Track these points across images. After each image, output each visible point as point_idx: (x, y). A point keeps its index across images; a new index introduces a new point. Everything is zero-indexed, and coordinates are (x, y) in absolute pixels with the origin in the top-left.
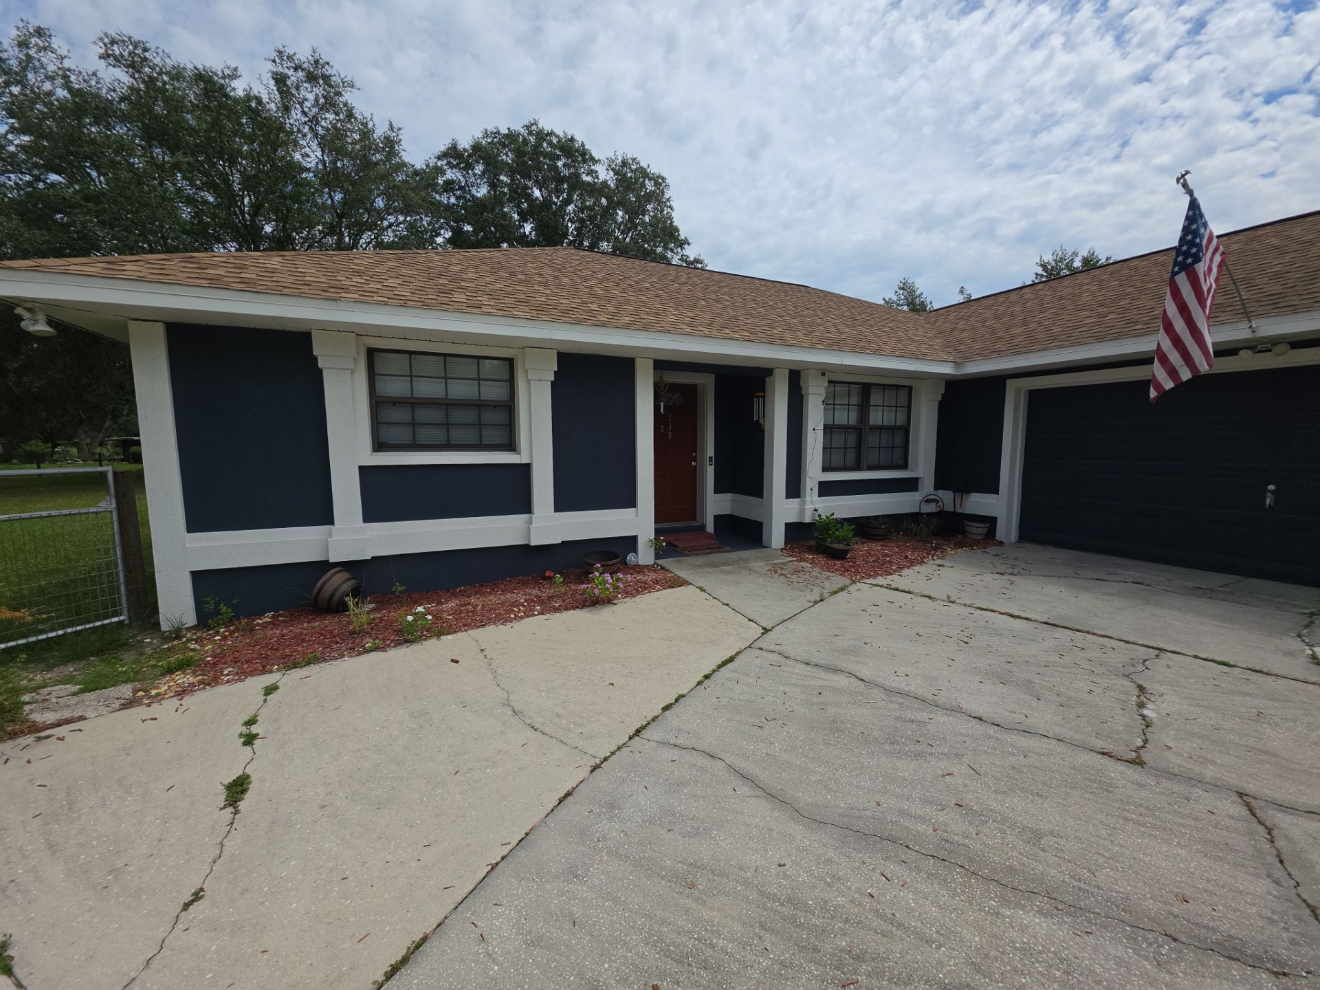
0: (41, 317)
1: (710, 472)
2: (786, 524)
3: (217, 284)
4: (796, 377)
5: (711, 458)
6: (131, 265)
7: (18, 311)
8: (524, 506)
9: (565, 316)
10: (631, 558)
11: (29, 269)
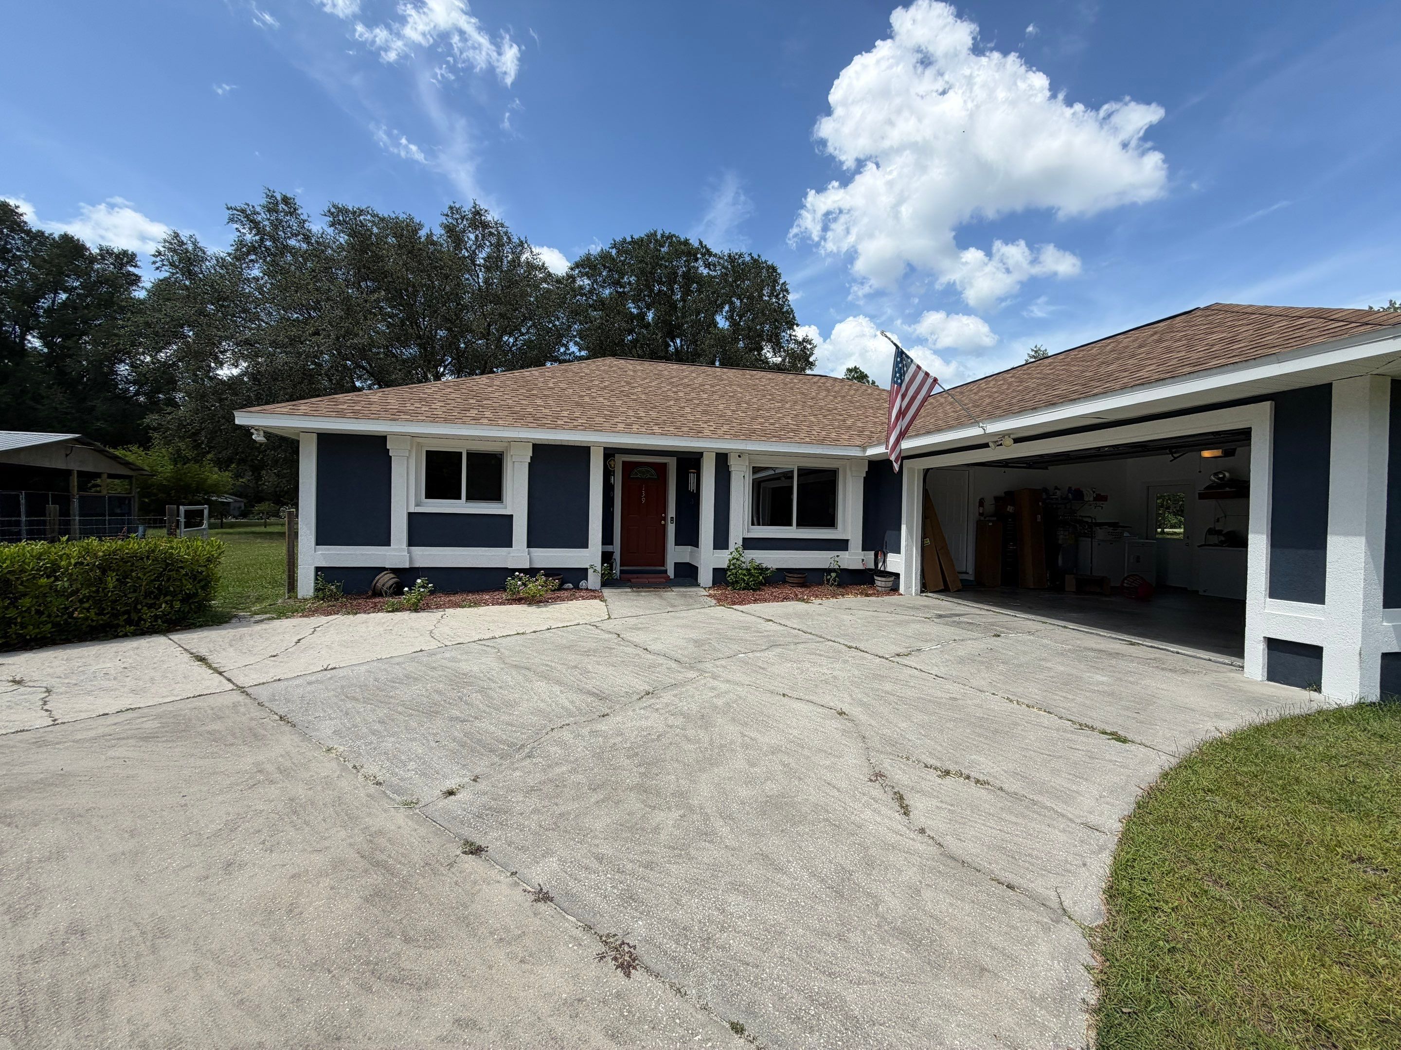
0: (262, 433)
1: (671, 529)
2: (714, 569)
3: (341, 414)
4: (722, 459)
5: (672, 518)
6: (304, 406)
7: (253, 431)
8: (507, 542)
9: (538, 422)
10: (583, 584)
11: (258, 412)
